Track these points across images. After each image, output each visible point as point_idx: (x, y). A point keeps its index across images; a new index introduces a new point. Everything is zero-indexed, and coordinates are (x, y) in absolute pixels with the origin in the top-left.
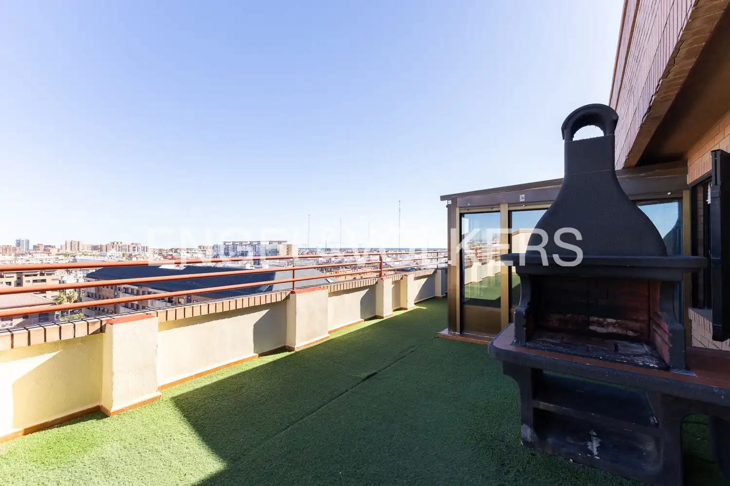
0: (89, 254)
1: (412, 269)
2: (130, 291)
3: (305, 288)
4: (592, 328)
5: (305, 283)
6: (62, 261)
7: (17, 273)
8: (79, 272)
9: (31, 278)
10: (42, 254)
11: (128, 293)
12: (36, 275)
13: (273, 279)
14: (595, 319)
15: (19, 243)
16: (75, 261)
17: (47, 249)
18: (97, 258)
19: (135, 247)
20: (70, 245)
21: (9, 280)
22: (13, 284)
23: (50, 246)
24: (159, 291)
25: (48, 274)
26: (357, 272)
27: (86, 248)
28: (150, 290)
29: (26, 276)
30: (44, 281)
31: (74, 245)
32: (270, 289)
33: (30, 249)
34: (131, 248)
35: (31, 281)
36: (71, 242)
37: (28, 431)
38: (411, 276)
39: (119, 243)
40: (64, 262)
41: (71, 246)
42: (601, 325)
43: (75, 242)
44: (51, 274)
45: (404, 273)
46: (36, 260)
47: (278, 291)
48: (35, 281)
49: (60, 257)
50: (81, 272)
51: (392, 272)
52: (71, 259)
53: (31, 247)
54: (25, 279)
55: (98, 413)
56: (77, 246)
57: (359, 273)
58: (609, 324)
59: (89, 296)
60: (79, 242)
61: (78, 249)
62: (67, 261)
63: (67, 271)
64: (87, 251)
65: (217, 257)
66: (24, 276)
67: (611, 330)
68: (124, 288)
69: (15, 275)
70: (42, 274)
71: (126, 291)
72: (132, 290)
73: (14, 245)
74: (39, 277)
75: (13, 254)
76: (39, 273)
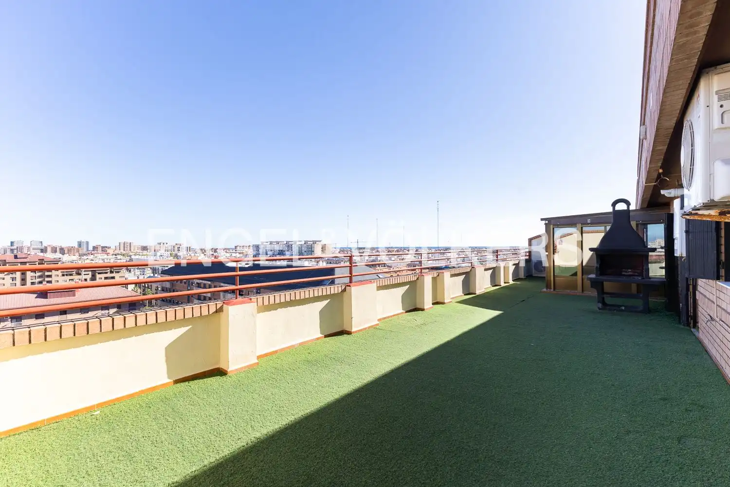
0: (141, 254)
1: (447, 267)
2: (202, 286)
3: (361, 282)
4: (623, 273)
5: (360, 278)
6: (120, 261)
7: (92, 271)
8: (137, 270)
9: (103, 276)
10: (102, 254)
11: (201, 288)
12: (107, 273)
13: (334, 275)
14: (624, 270)
15: (80, 244)
16: (131, 260)
17: (104, 249)
18: (150, 258)
19: (179, 247)
20: (123, 245)
21: (86, 277)
22: (88, 280)
23: (106, 247)
24: (226, 285)
25: (116, 272)
26: (393, 270)
27: (136, 248)
28: (222, 284)
29: (99, 273)
30: (113, 278)
31: (127, 246)
32: (332, 282)
33: (89, 249)
34: (176, 249)
35: (103, 278)
36: (124, 244)
37: (177, 382)
38: (447, 274)
39: (165, 244)
40: (122, 261)
41: (124, 247)
42: (626, 272)
43: (127, 243)
44: (118, 272)
45: (439, 271)
46: (99, 259)
47: (338, 284)
48: (106, 278)
49: (119, 257)
50: (139, 271)
51: (427, 270)
52: (128, 259)
53: (91, 248)
54: (98, 276)
55: (220, 372)
56: (129, 247)
57: (395, 271)
58: (629, 272)
59: (163, 290)
60: (130, 243)
61: (130, 250)
62: (125, 261)
63: (127, 269)
64: (138, 251)
65: (256, 257)
66: (97, 274)
67: (630, 273)
68: (197, 283)
69: (90, 273)
70: (112, 272)
71: (199, 286)
72: (205, 285)
73: (76, 245)
74: (109, 275)
75: (77, 254)
76: (109, 271)
